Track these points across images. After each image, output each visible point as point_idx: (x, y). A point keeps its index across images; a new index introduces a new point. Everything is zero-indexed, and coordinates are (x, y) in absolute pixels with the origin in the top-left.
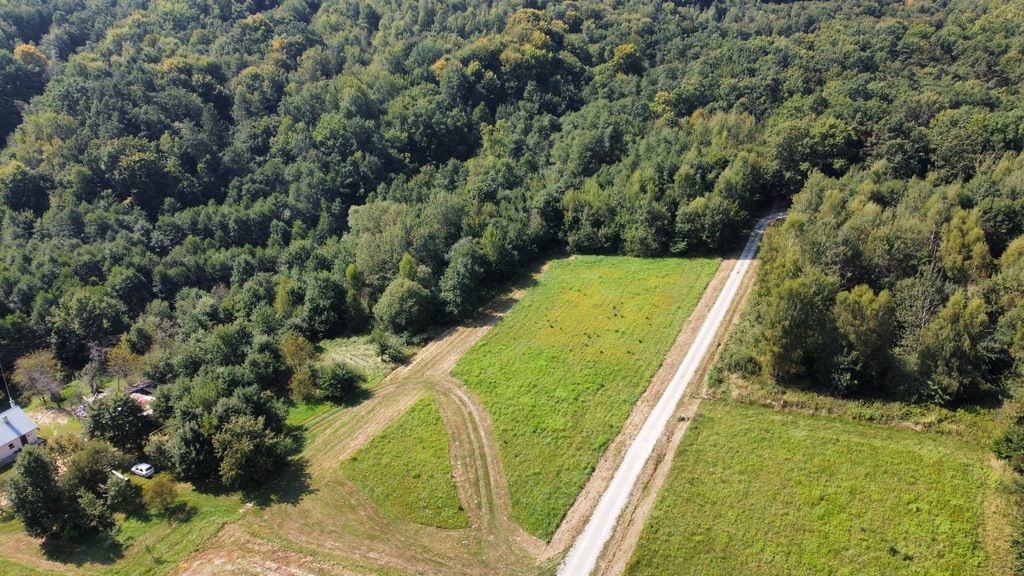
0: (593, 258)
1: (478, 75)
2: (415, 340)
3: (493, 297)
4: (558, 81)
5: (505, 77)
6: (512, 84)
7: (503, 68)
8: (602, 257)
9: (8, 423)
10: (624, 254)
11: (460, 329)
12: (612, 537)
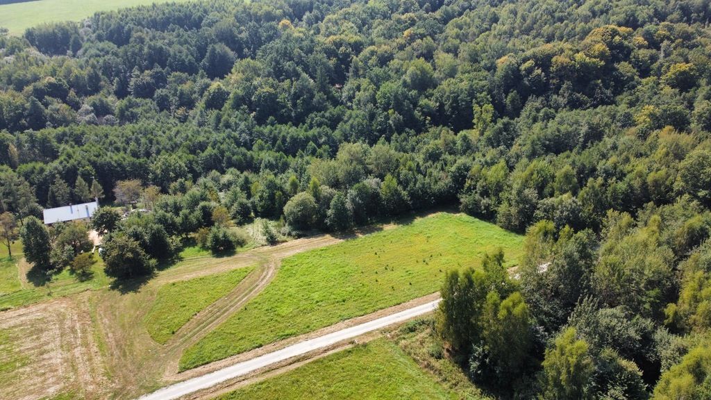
0: (471, 219)
1: (530, 71)
2: (294, 233)
3: (372, 223)
4: (597, 85)
5: (551, 75)
6: (555, 81)
7: (551, 68)
8: (477, 220)
9: (87, 209)
10: (495, 223)
11: (328, 236)
12: (207, 389)
